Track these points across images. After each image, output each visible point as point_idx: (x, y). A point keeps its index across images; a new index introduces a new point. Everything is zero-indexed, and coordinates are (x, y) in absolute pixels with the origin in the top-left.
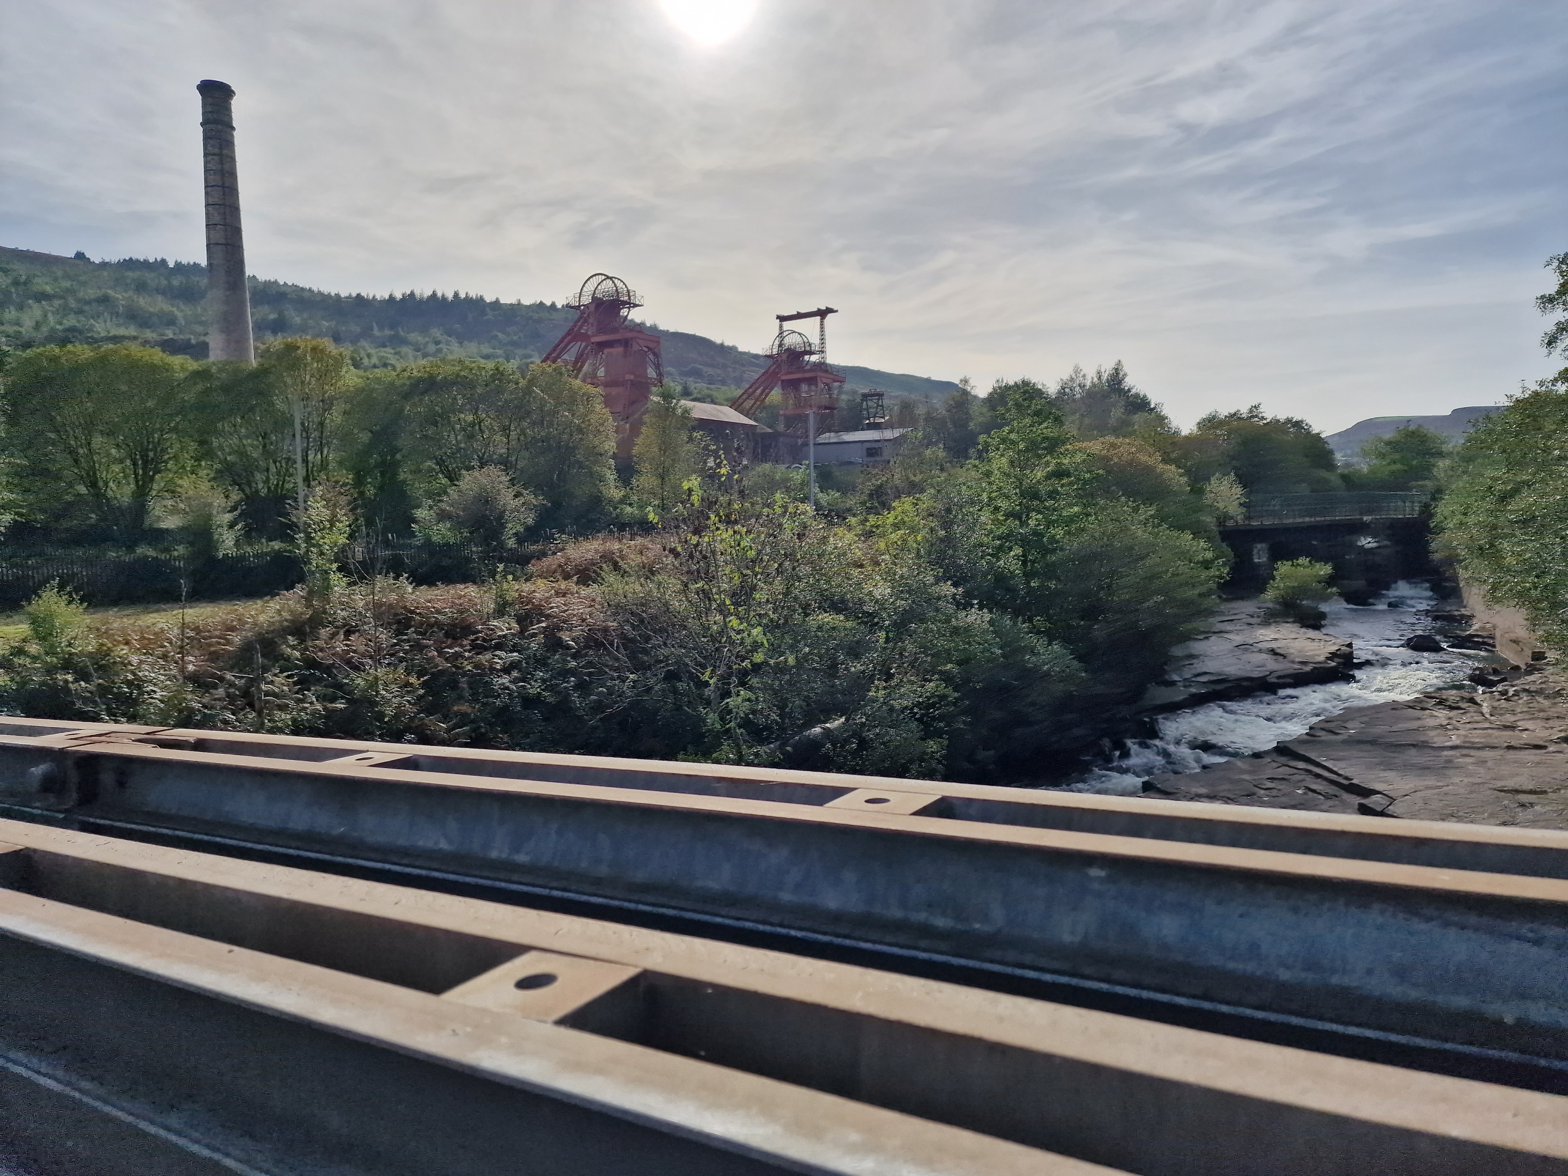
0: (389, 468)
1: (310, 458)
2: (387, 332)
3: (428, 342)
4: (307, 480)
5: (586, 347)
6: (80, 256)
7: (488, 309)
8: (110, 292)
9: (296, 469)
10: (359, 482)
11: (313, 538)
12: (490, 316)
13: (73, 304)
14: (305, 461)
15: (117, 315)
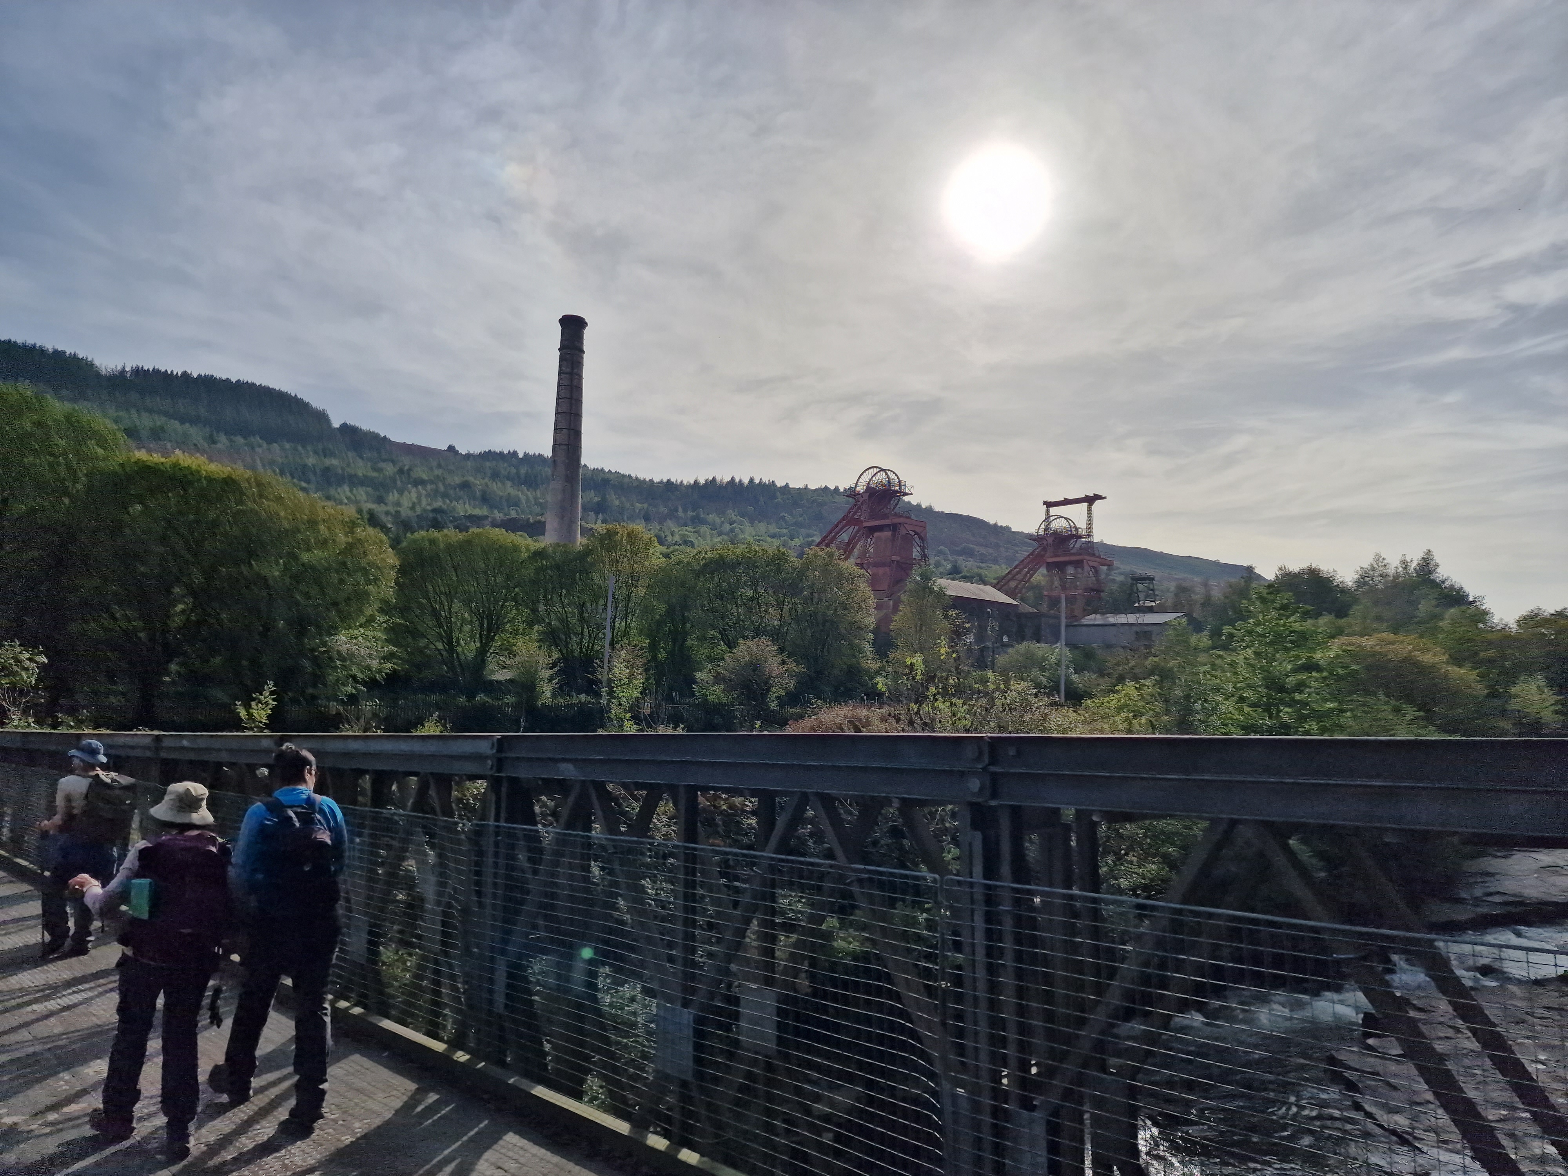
0: (678, 637)
1: (617, 624)
2: (690, 514)
3: (723, 523)
4: (612, 644)
5: (858, 531)
6: (451, 448)
7: (778, 494)
8: (471, 479)
9: (604, 634)
10: (653, 647)
11: (614, 692)
12: (779, 499)
13: (442, 488)
14: (613, 628)
15: (475, 498)
